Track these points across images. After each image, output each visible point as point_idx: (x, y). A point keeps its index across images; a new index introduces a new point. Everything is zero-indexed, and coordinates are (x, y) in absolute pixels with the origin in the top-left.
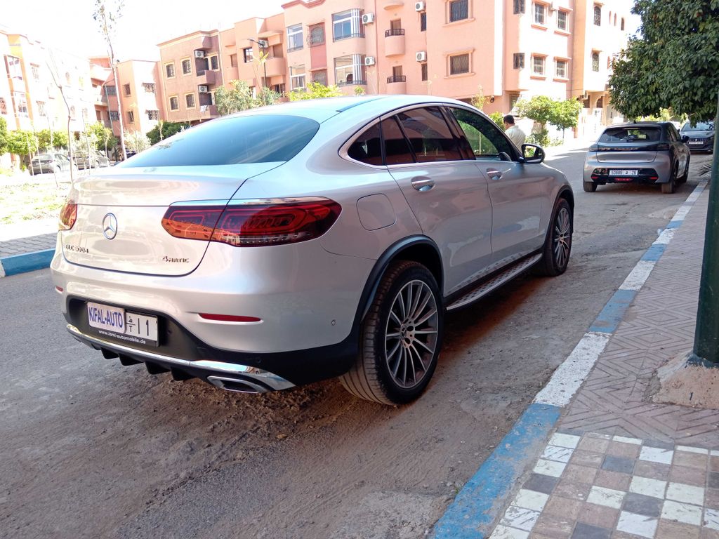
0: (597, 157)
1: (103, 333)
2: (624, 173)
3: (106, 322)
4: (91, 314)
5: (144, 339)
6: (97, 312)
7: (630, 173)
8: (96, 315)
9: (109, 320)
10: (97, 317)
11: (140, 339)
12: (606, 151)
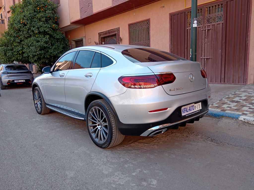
0: (8, 76)
1: (187, 115)
2: (20, 81)
3: (189, 111)
4: (183, 111)
5: (199, 110)
6: (185, 109)
7: (22, 81)
8: (185, 110)
9: (190, 110)
10: (185, 111)
11: (198, 111)
12: (11, 74)
